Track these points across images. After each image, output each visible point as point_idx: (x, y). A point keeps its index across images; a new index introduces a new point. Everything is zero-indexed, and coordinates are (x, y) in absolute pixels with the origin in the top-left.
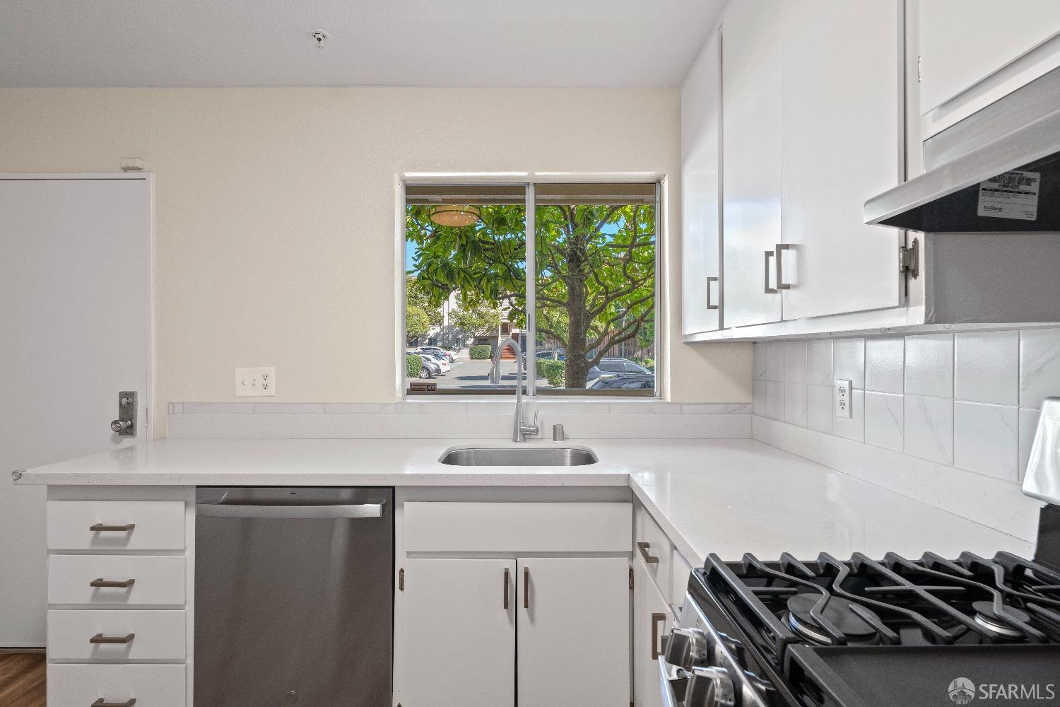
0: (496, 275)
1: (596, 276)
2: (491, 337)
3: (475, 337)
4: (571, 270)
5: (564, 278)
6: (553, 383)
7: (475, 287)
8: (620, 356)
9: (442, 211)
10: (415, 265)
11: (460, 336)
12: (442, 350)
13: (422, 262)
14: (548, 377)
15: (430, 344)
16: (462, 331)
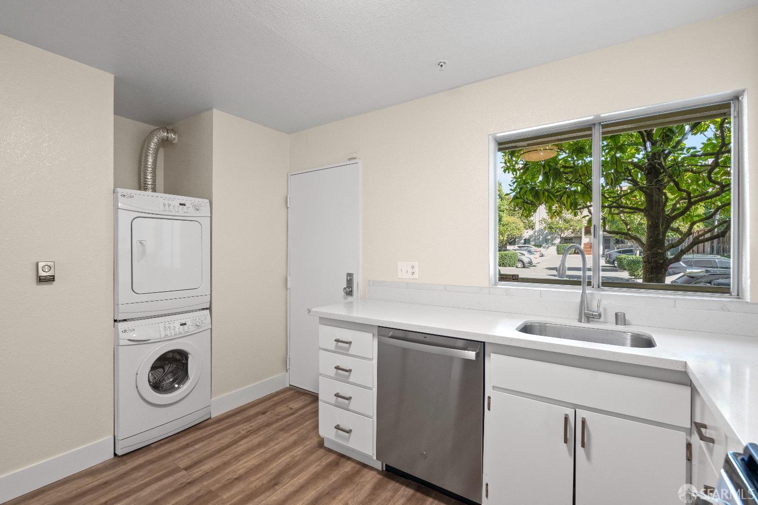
0: (575, 192)
1: (677, 184)
2: (575, 237)
3: (561, 238)
4: (649, 181)
5: (641, 189)
6: (633, 275)
7: (557, 201)
8: (712, 253)
9: (531, 151)
10: (511, 190)
11: (549, 237)
12: (534, 247)
13: (516, 187)
14: (629, 270)
15: (525, 243)
16: (551, 233)
